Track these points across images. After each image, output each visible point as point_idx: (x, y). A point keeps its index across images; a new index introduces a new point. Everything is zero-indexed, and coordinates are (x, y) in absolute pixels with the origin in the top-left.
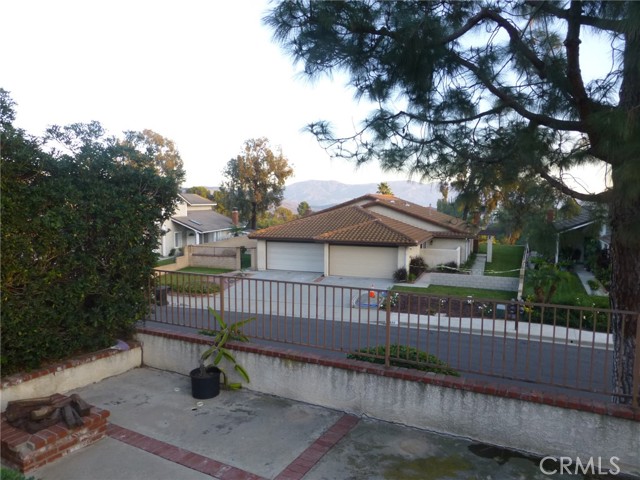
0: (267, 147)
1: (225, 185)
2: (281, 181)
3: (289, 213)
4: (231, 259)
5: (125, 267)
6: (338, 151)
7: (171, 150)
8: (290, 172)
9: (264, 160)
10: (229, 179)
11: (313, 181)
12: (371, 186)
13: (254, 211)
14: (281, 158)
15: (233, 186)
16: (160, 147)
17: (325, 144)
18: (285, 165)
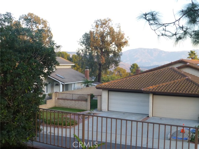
0: (110, 24)
1: (81, 51)
2: (120, 49)
3: (124, 71)
4: (84, 103)
5: (22, 106)
6: (163, 32)
7: (45, 27)
8: (126, 43)
9: (108, 34)
10: (83, 47)
11: (141, 49)
12: (183, 53)
13: (100, 70)
14: (120, 32)
15: (86, 52)
16: (38, 25)
17: (154, 27)
18: (122, 37)
